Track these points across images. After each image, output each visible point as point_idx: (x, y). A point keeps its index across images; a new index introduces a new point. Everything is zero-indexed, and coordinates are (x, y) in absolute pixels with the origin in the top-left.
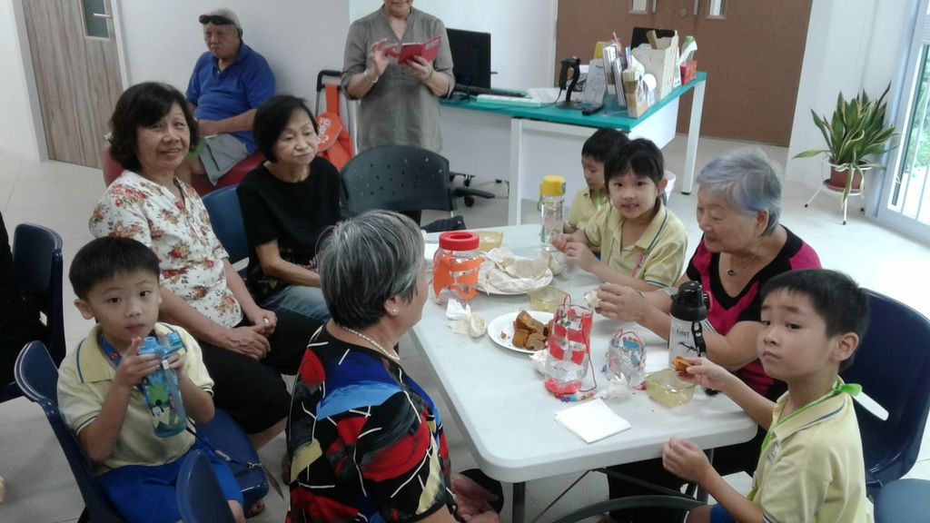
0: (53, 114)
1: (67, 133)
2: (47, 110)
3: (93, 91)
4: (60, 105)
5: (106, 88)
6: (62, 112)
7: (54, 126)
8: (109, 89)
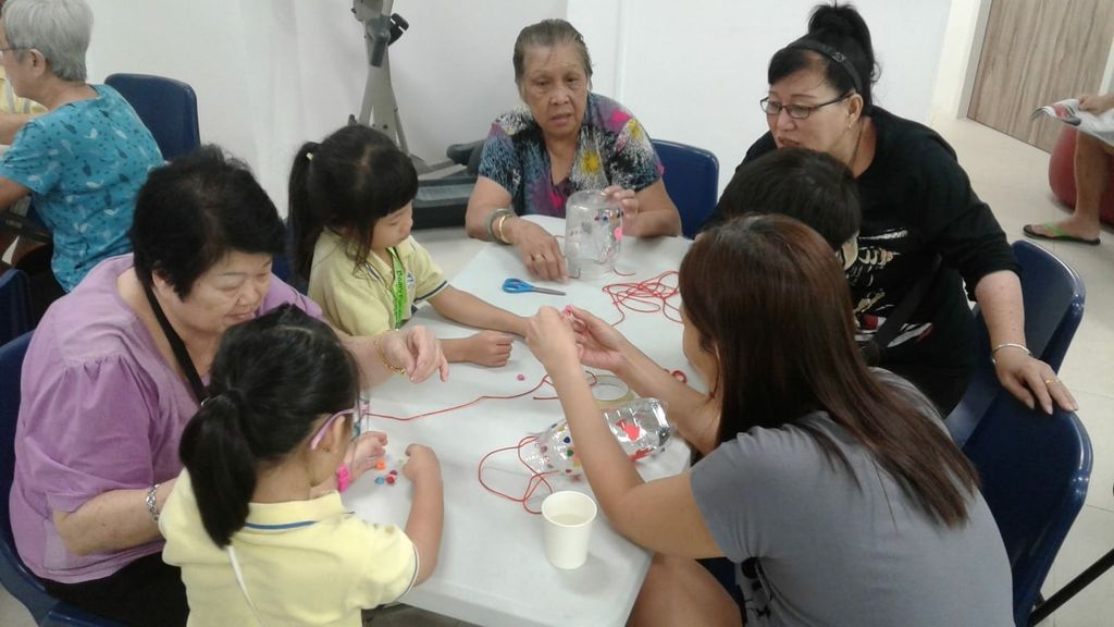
0: (993, 64)
1: (1004, 91)
2: (988, 58)
3: (1063, 43)
4: (1008, 55)
5: (1082, 44)
6: (1008, 64)
7: (988, 82)
8: (1086, 45)
